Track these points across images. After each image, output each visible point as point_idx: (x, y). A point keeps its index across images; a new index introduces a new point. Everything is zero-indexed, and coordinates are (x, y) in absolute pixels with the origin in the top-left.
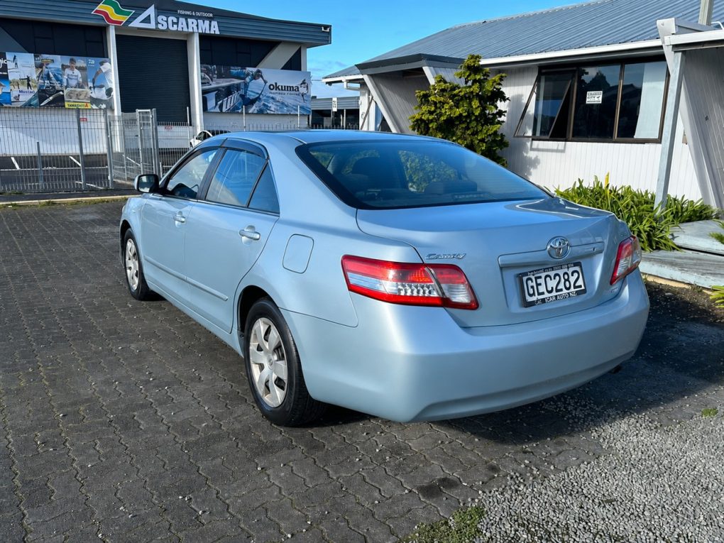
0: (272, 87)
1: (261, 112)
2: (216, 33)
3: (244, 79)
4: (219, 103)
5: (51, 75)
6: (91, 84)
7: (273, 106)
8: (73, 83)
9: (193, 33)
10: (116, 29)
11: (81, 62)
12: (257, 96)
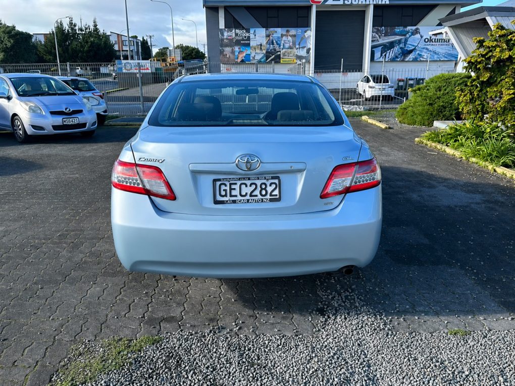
0: (427, 40)
1: (415, 60)
2: (386, 3)
3: (405, 35)
4: (384, 54)
5: (274, 41)
6: (297, 46)
7: (425, 55)
8: (287, 46)
9: (370, 4)
10: (317, 7)
11: (293, 31)
12: (413, 48)
